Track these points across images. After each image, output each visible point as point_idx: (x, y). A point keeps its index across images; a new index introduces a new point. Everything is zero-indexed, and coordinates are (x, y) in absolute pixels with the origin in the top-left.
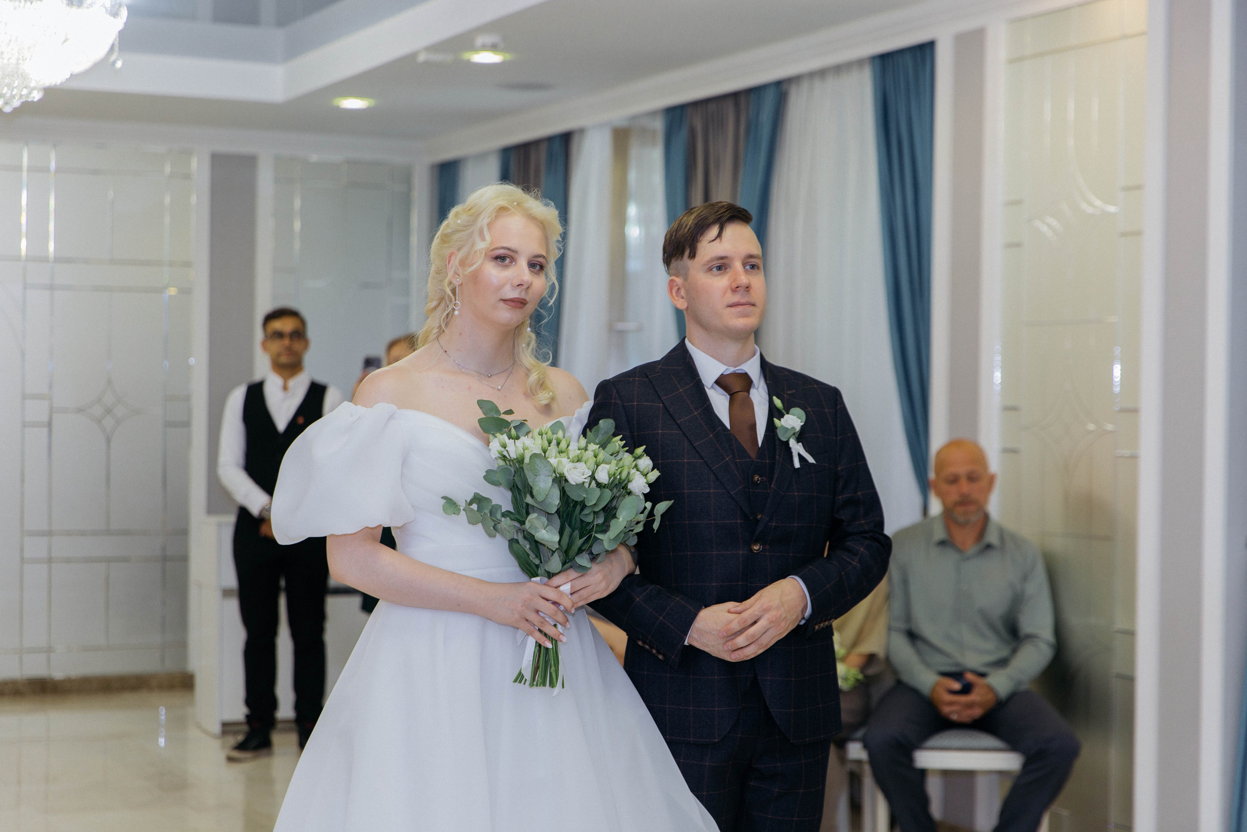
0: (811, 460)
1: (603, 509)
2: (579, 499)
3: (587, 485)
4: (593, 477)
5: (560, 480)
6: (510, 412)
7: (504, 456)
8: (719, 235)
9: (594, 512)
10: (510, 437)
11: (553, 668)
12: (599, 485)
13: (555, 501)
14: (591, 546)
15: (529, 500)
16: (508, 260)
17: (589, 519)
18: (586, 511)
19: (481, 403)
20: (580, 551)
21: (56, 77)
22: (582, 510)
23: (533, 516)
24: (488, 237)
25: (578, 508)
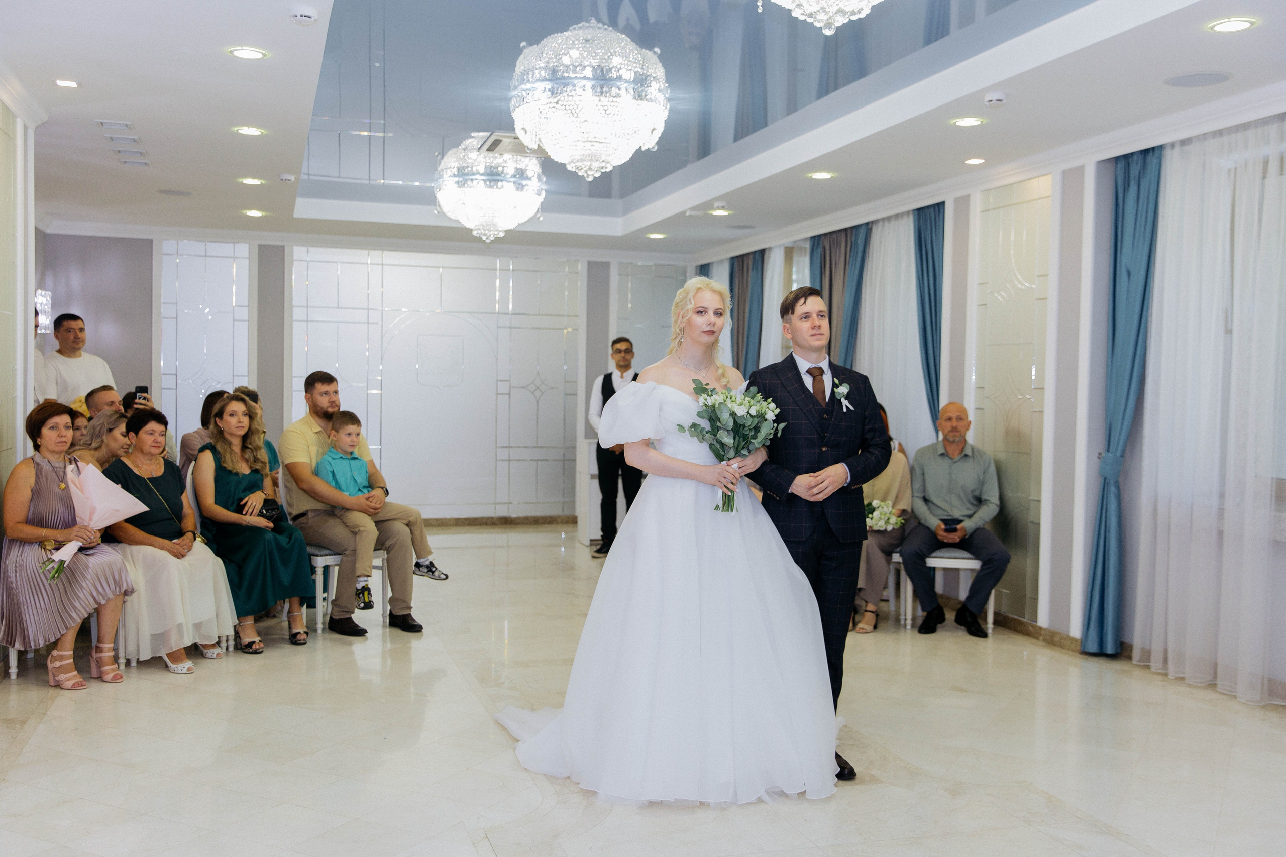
0: (852, 408)
1: (753, 428)
2: (742, 423)
3: (745, 416)
4: (748, 413)
5: (733, 414)
6: (707, 384)
7: (706, 405)
8: (805, 302)
9: (750, 429)
10: (708, 396)
11: (732, 503)
12: (751, 416)
13: (731, 424)
14: (748, 446)
15: (718, 424)
16: (704, 313)
17: (747, 433)
18: (746, 429)
19: (694, 381)
20: (743, 448)
21: (511, 225)
22: (744, 429)
23: (721, 431)
24: (693, 302)
25: (742, 428)
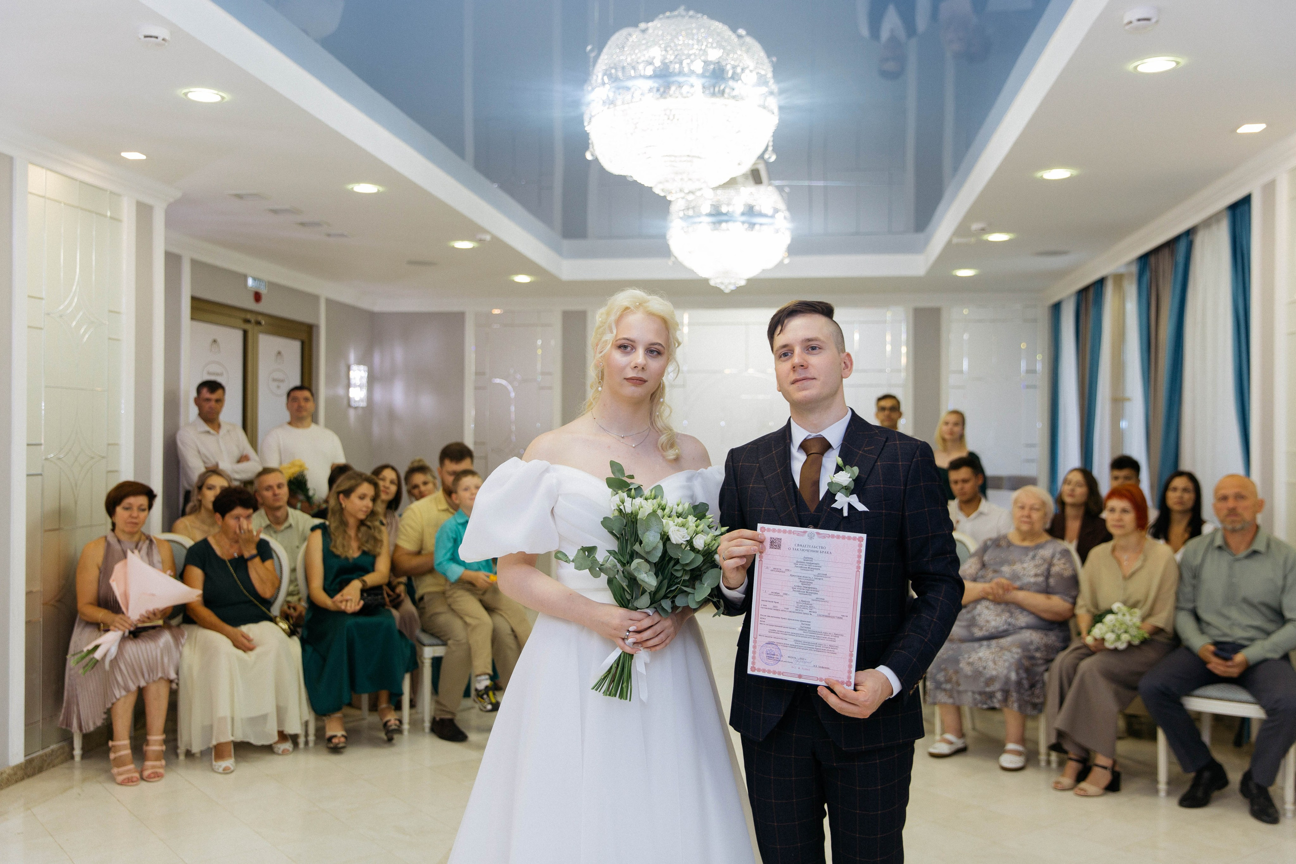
1: (692, 570)
2: (674, 556)
3: (683, 546)
4: (690, 542)
5: (665, 538)
6: (632, 477)
7: (621, 509)
8: (781, 330)
9: (685, 570)
10: (629, 496)
11: (625, 684)
12: (693, 549)
13: (656, 556)
14: (675, 597)
15: (637, 547)
16: (629, 349)
17: (679, 574)
18: (678, 567)
19: (613, 464)
20: (665, 597)
22: (674, 566)
23: (636, 561)
24: (615, 332)
25: (672, 563)
